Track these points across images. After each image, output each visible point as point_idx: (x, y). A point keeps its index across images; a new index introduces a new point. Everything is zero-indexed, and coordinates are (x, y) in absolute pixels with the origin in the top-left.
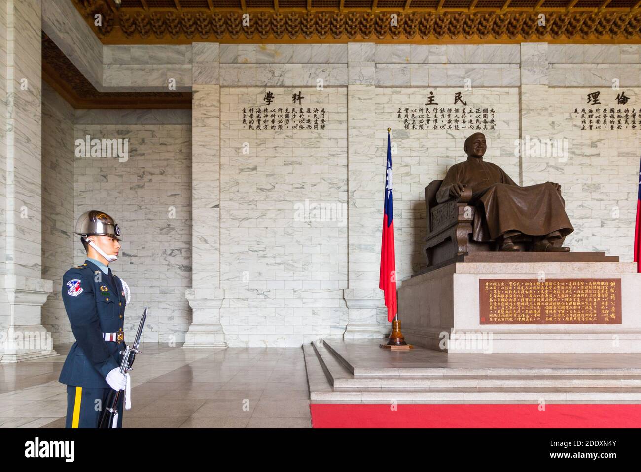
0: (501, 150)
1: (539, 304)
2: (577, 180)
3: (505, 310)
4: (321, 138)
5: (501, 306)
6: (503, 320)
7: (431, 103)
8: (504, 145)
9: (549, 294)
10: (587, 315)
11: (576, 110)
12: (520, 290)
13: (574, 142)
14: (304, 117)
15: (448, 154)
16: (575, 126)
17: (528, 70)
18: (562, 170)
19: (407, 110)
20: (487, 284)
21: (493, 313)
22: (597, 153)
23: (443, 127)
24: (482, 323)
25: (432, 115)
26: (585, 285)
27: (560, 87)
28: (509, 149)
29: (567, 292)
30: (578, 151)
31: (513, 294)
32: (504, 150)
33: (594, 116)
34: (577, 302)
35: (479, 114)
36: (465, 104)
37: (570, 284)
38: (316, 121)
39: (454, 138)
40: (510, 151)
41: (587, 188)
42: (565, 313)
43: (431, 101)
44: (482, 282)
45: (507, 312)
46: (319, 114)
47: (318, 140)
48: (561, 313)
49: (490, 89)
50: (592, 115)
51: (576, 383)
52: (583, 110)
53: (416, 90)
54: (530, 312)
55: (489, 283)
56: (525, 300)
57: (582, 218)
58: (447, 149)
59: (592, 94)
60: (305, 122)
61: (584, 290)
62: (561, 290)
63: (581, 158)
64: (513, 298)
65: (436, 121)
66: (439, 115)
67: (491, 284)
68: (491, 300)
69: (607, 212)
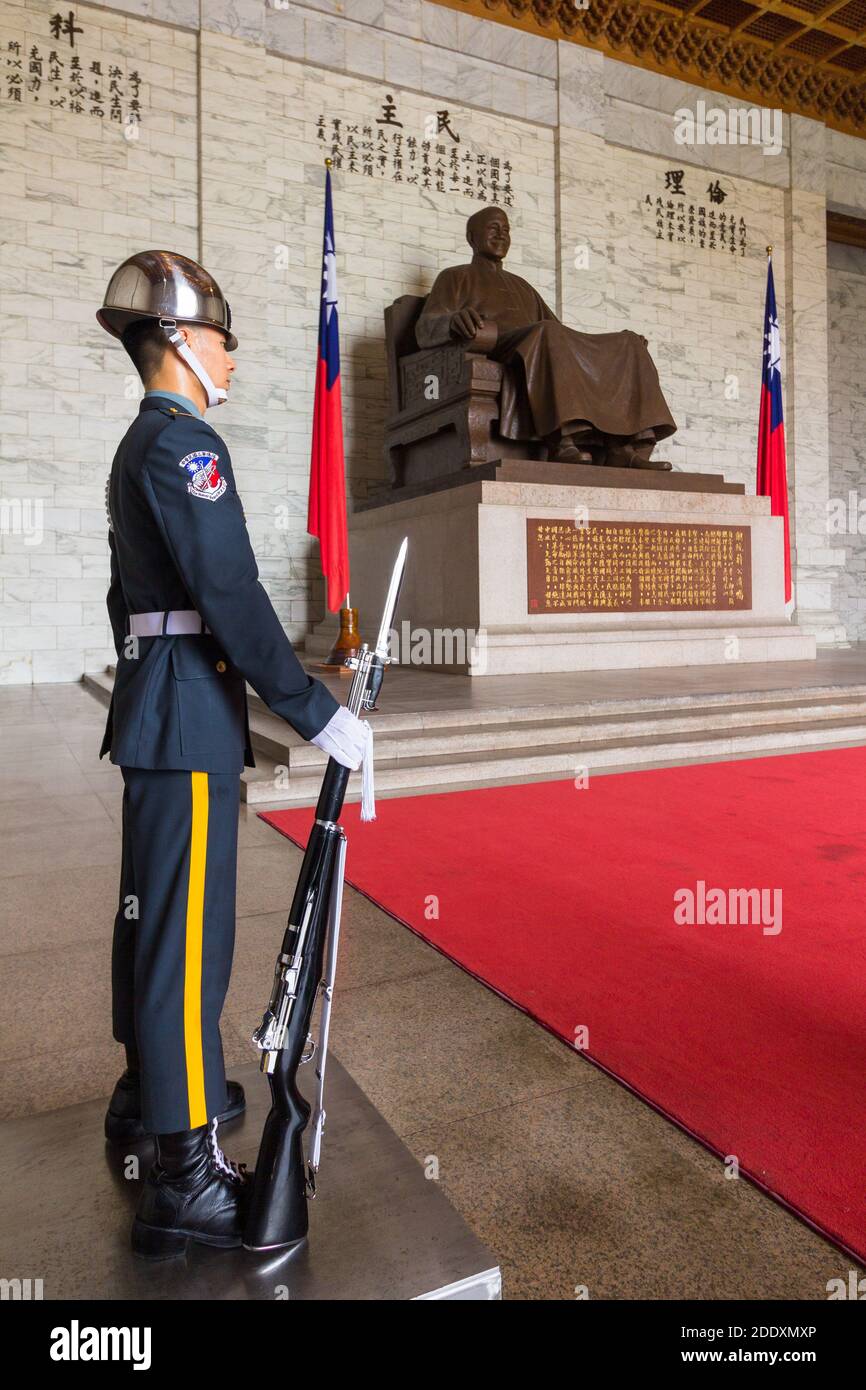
0: (523, 252)
1: (629, 571)
3: (572, 584)
4: (131, 146)
5: (565, 576)
6: (570, 604)
7: (388, 121)
8: (530, 242)
9: (644, 551)
10: (702, 593)
11: (648, 199)
12: (598, 544)
13: (646, 259)
14: (84, 83)
15: (423, 243)
16: (646, 228)
17: (571, 98)
18: (628, 310)
19: (337, 123)
20: (540, 529)
21: (552, 590)
22: (681, 286)
23: (412, 180)
24: (532, 610)
25: (390, 147)
26: (699, 537)
27: (622, 146)
28: (538, 253)
29: (672, 548)
30: (651, 279)
31: (585, 550)
32: (530, 254)
33: (675, 216)
34: (687, 568)
35: (482, 166)
36: (457, 140)
37: (677, 534)
38: (116, 100)
39: (435, 209)
40: (539, 257)
41: (665, 351)
42: (670, 589)
43: (389, 116)
44: (532, 525)
45: (576, 587)
46: (123, 83)
47: (121, 149)
48: (664, 590)
49: (502, 119)
50: (672, 214)
51: (737, 720)
52: (659, 201)
53: (357, 82)
54: (615, 586)
55: (544, 527)
56: (606, 564)
58: (421, 229)
59: (672, 173)
60: (87, 95)
61: (698, 545)
62: (663, 545)
63: (656, 292)
64: (585, 559)
65: (399, 163)
66: (405, 150)
67: (547, 529)
68: (548, 563)
69: (695, 401)
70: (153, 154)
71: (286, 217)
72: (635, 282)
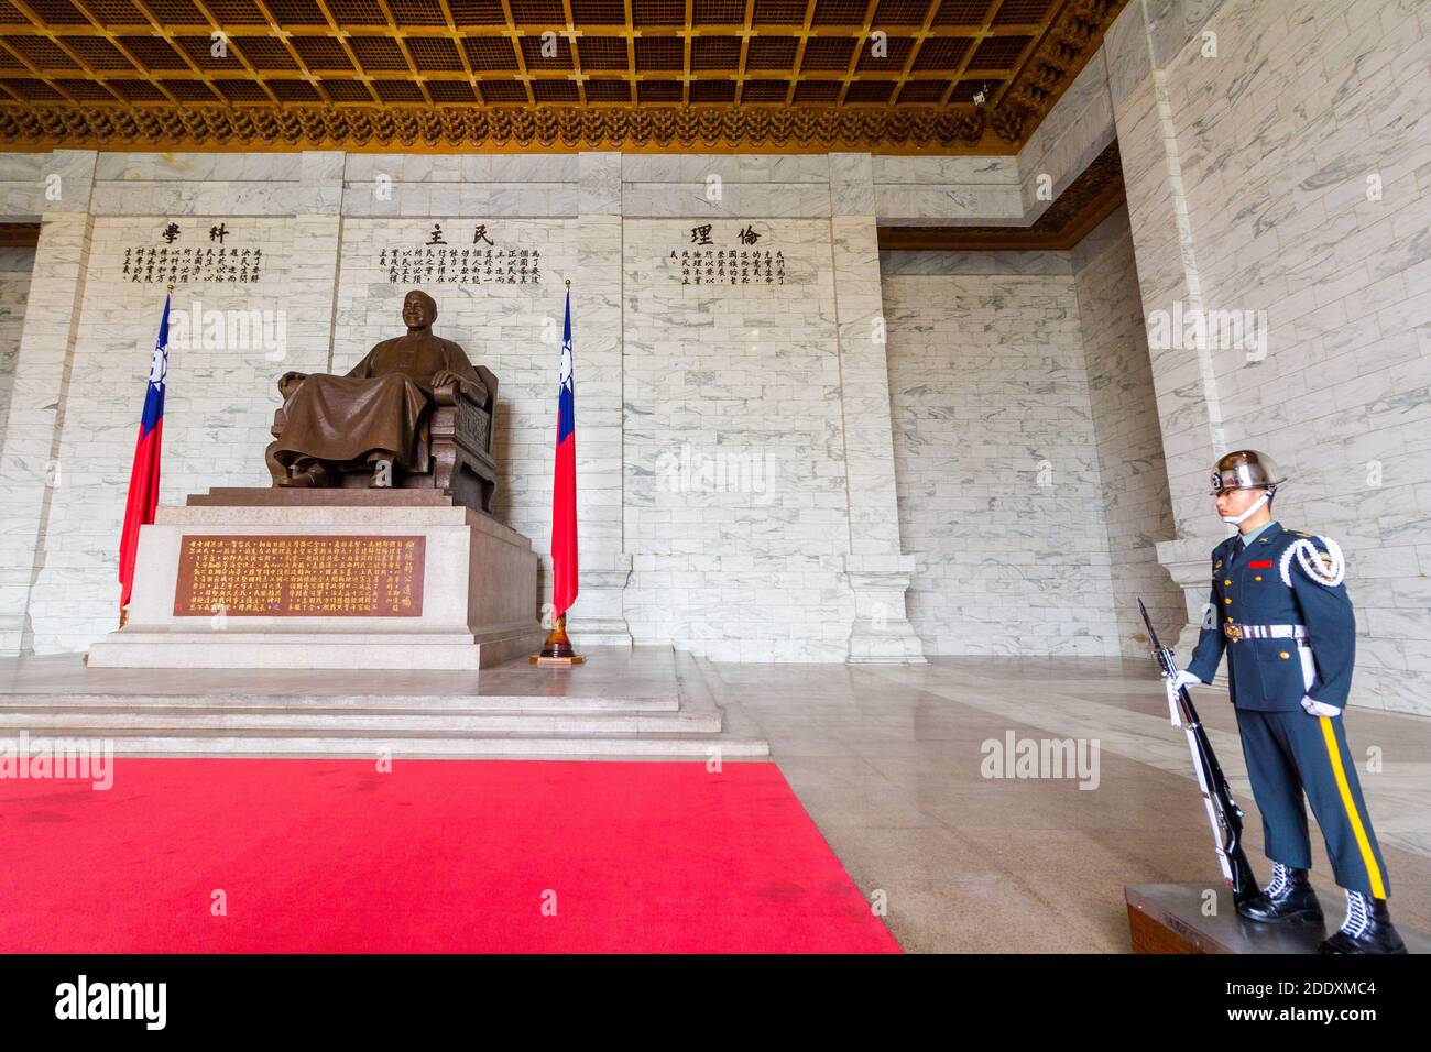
2: (676, 365)
4: (250, 295)
7: (436, 242)
8: (555, 308)
11: (673, 253)
13: (672, 303)
14: (225, 263)
15: (459, 322)
16: (672, 277)
18: (652, 348)
19: (395, 252)
22: (710, 320)
23: (452, 280)
25: (436, 261)
27: (644, 218)
30: (676, 318)
33: (703, 263)
35: (513, 259)
36: (492, 244)
38: (245, 269)
39: (471, 297)
41: (693, 378)
43: (436, 238)
46: (251, 258)
47: (245, 299)
49: (532, 220)
50: (700, 261)
52: (686, 253)
53: (412, 221)
57: (685, 429)
58: (458, 313)
59: (699, 228)
60: (226, 270)
63: (682, 329)
65: (443, 269)
66: (448, 259)
69: (728, 419)
70: (264, 297)
71: (352, 322)
72: (659, 323)
